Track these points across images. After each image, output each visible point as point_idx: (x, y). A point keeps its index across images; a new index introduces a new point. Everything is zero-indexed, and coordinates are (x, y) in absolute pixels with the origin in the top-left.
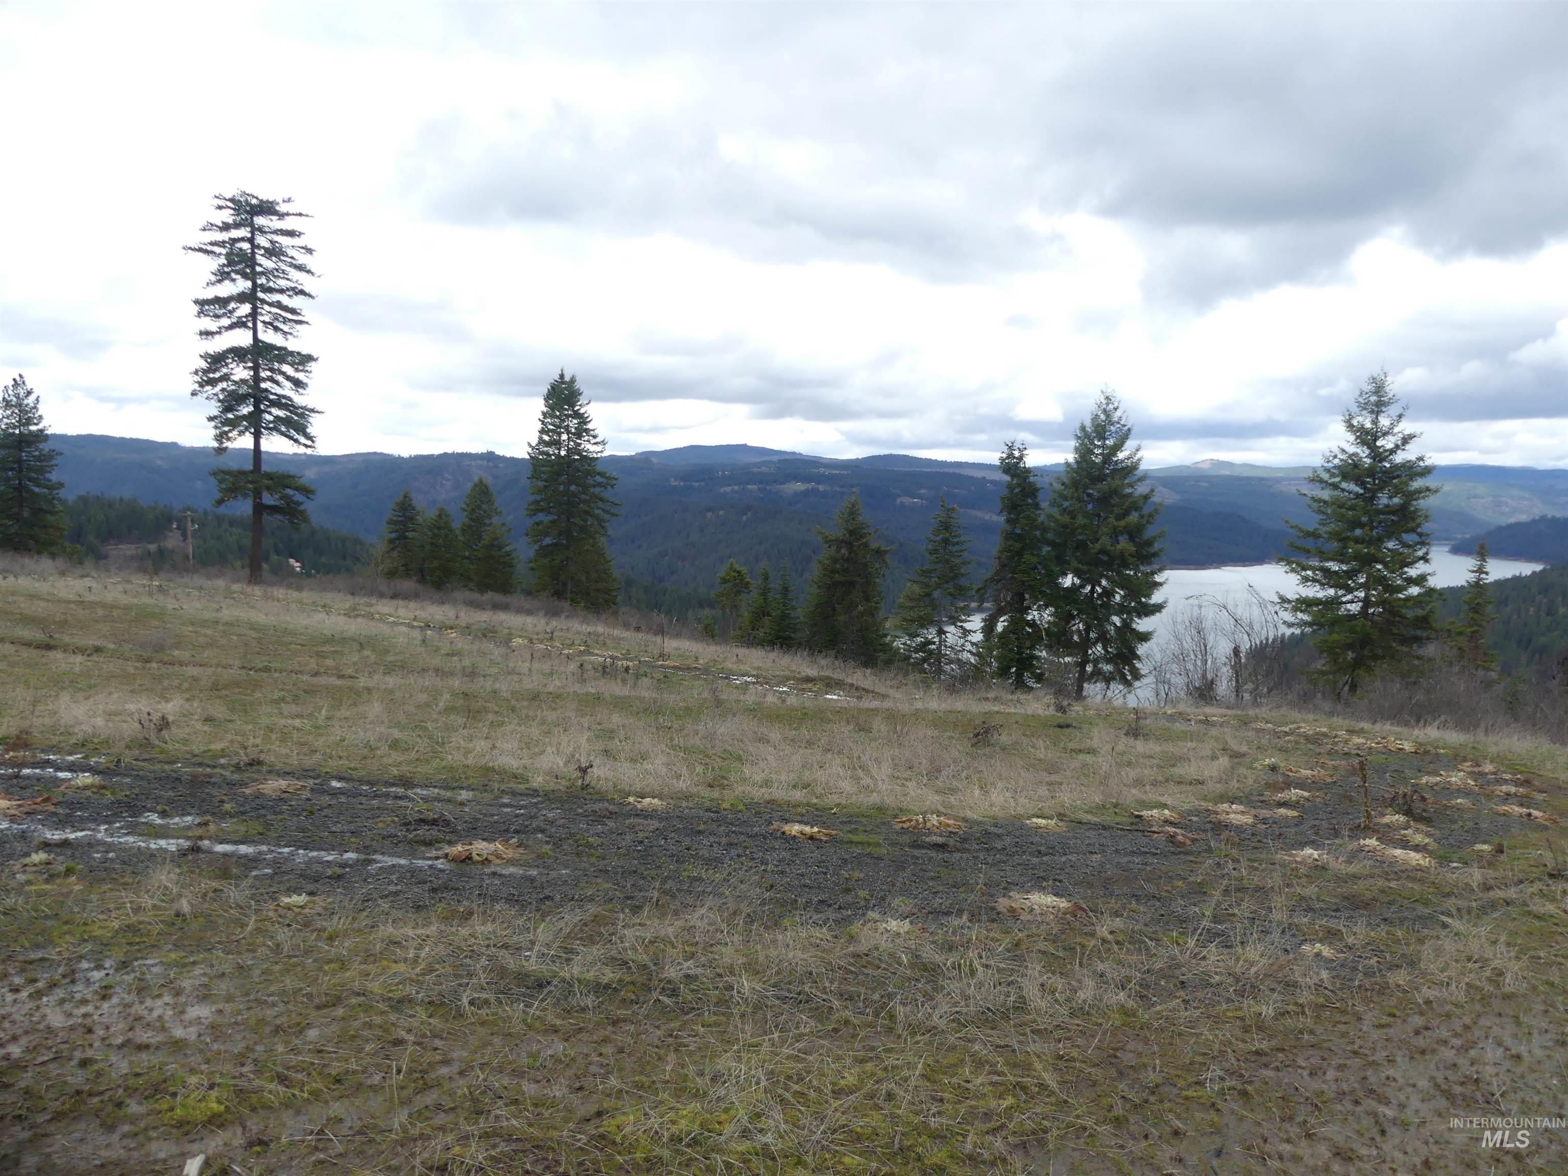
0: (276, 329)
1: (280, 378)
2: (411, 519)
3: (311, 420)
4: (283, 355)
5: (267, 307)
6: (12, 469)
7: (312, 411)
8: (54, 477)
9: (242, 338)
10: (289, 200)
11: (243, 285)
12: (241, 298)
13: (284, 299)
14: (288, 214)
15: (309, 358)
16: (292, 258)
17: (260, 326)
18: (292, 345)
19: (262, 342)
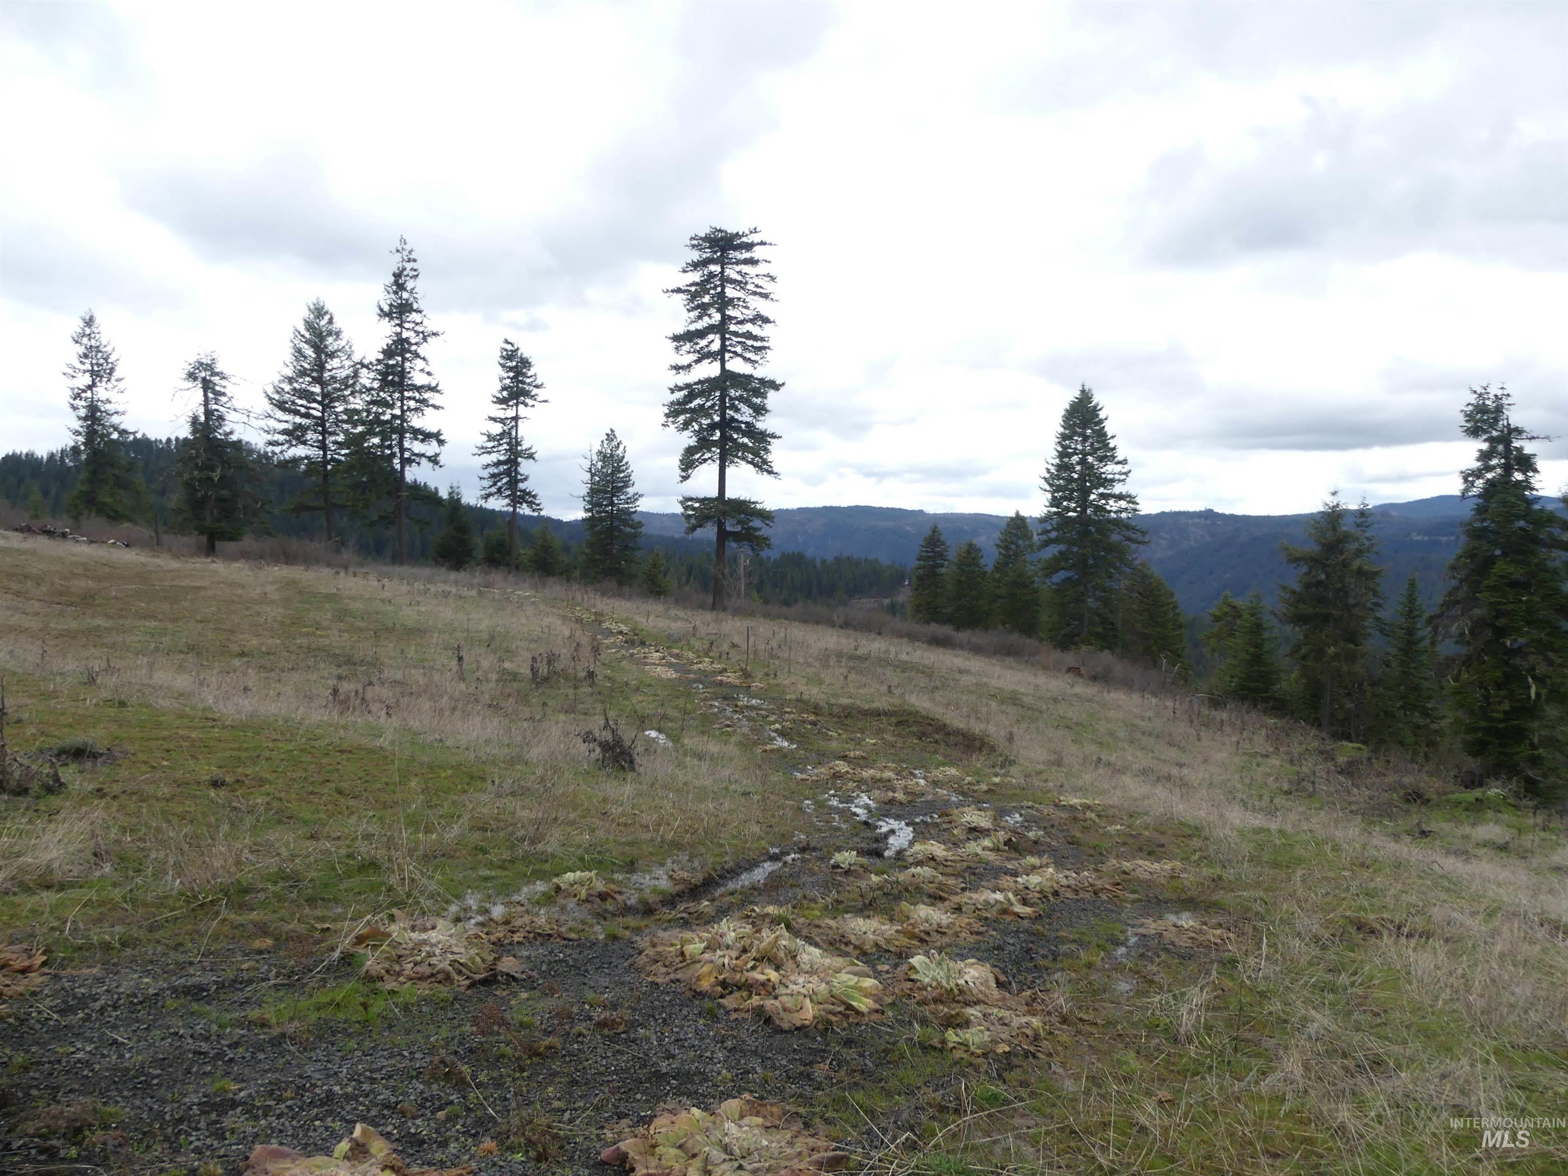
0: (745, 359)
1: (742, 405)
2: (941, 555)
3: (770, 445)
4: (746, 382)
5: (736, 338)
7: (773, 436)
9: (711, 369)
10: (756, 231)
12: (711, 329)
13: (752, 329)
14: (753, 245)
15: (775, 386)
16: (756, 286)
17: (728, 357)
18: (759, 373)
19: (730, 372)
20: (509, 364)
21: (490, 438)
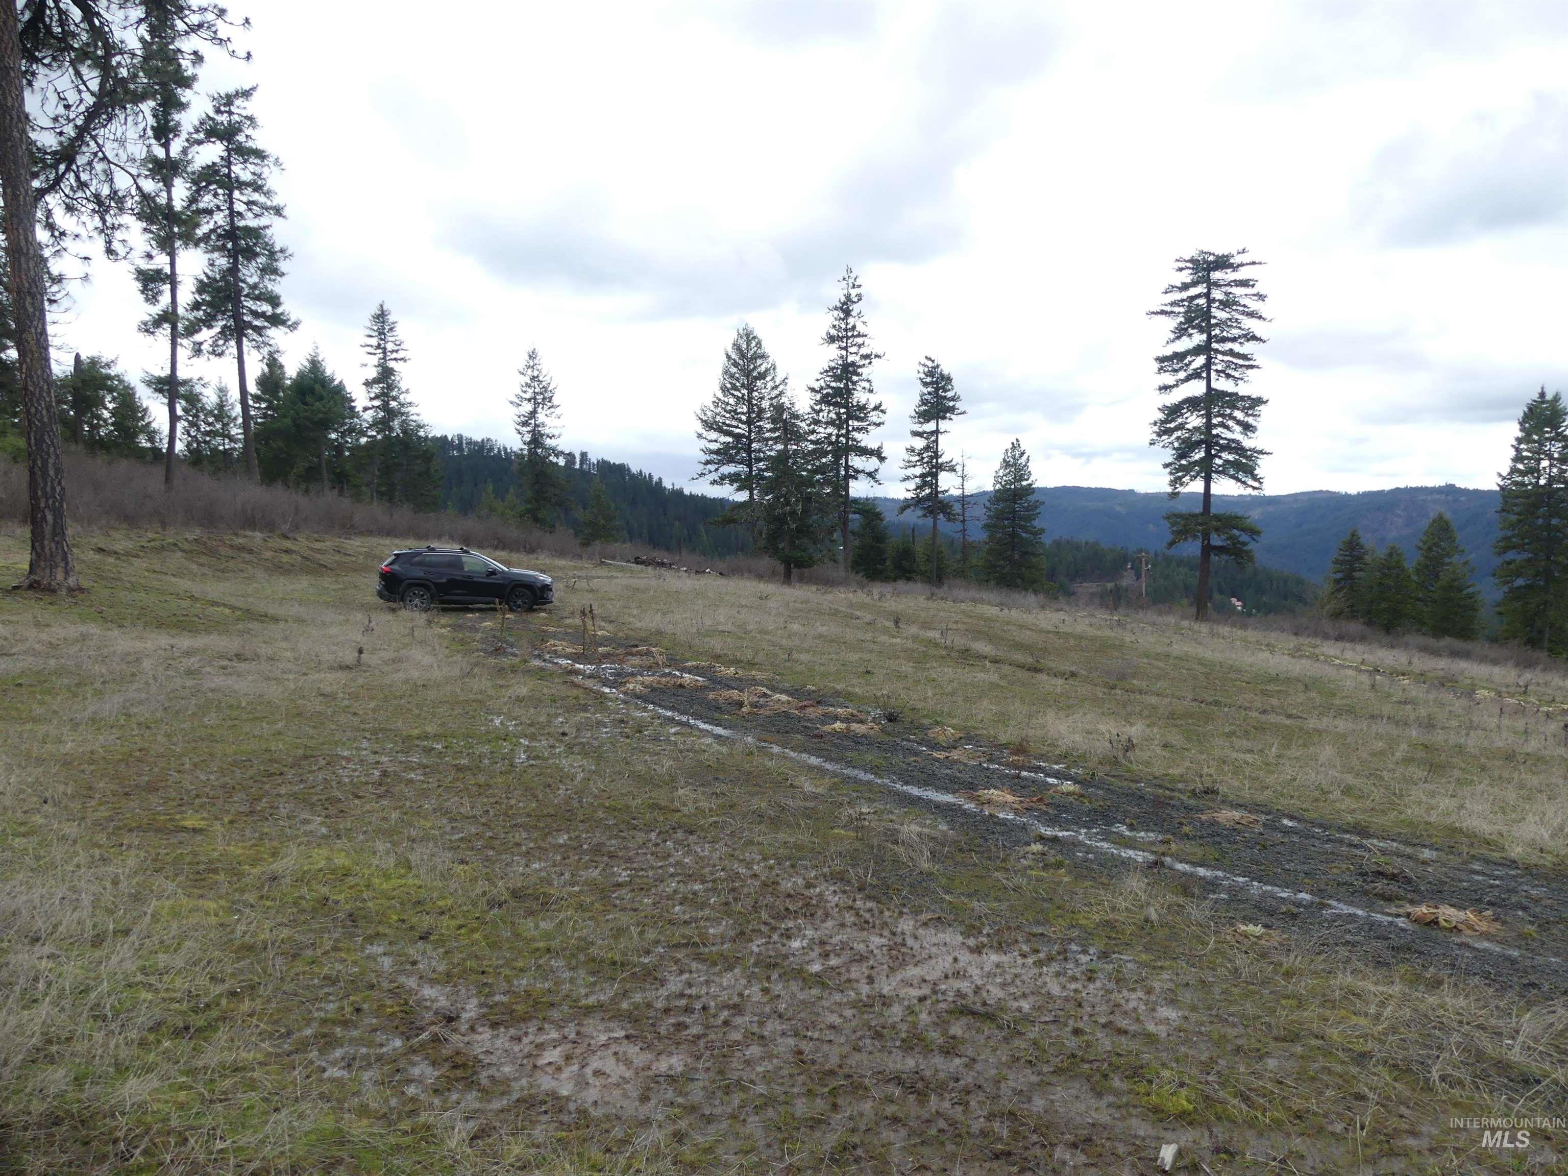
0: (1228, 376)
1: (1231, 423)
2: (1360, 558)
3: (1259, 462)
4: (1233, 400)
5: (1220, 357)
6: (1008, 519)
7: (1261, 452)
8: (1037, 523)
9: (1197, 388)
10: (1244, 251)
11: (1198, 338)
12: (1197, 351)
13: (1236, 347)
14: (1242, 265)
15: (1259, 401)
16: (1244, 306)
17: (1213, 374)
18: (1243, 390)
19: (1216, 390)
20: (929, 380)
21: (912, 450)
